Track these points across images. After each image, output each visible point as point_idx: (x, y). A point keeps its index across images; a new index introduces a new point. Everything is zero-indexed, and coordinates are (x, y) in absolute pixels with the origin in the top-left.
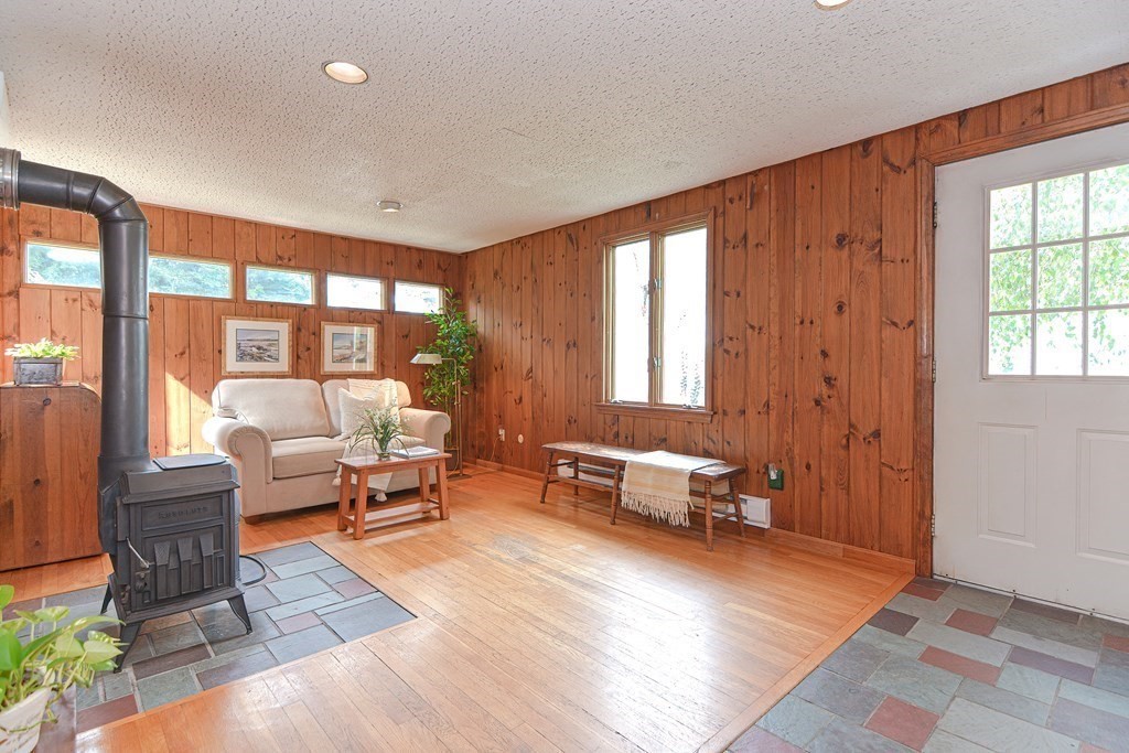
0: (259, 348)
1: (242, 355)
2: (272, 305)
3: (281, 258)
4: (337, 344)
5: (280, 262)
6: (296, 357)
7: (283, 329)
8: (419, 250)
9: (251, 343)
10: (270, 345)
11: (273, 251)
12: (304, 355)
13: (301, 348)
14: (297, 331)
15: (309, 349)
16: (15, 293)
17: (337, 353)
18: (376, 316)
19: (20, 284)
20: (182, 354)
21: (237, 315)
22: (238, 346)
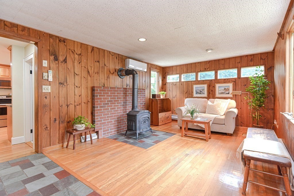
0: (200, 91)
1: (197, 93)
2: (203, 81)
3: (205, 69)
4: (220, 89)
5: (205, 70)
6: (209, 93)
7: (205, 86)
8: (251, 55)
9: (198, 90)
10: (203, 90)
11: (204, 67)
12: (211, 92)
13: (210, 91)
14: (209, 87)
15: (212, 91)
16: (166, 84)
17: (220, 92)
18: (233, 80)
19: (166, 83)
20: (186, 93)
21: (196, 84)
22: (196, 91)
